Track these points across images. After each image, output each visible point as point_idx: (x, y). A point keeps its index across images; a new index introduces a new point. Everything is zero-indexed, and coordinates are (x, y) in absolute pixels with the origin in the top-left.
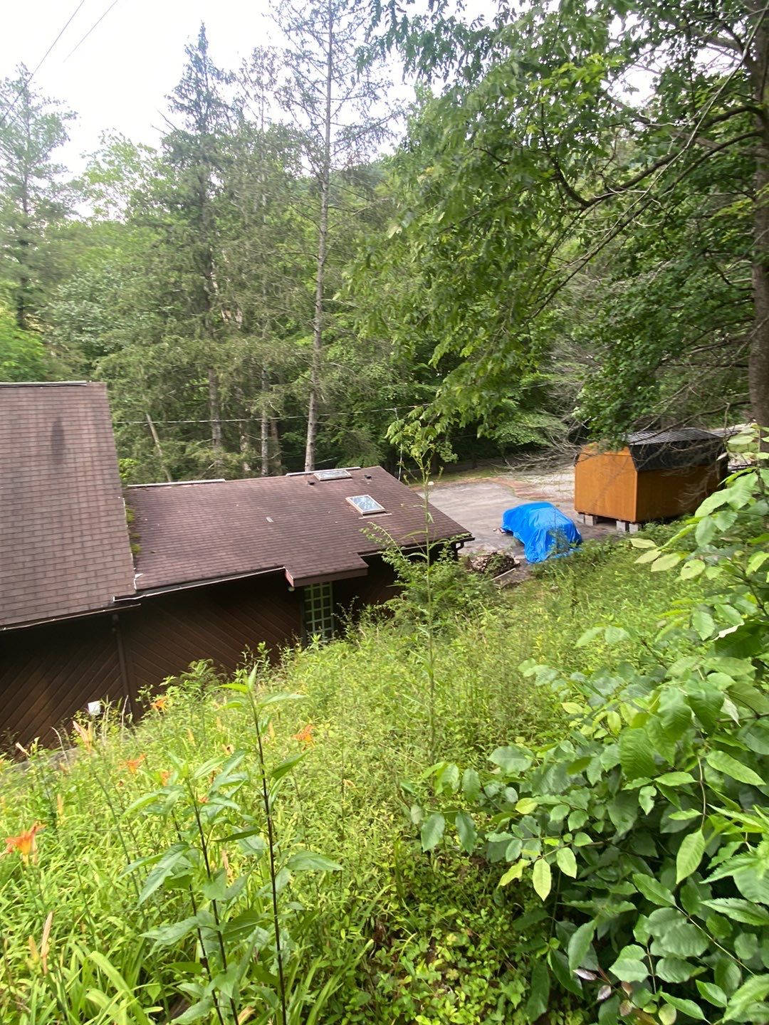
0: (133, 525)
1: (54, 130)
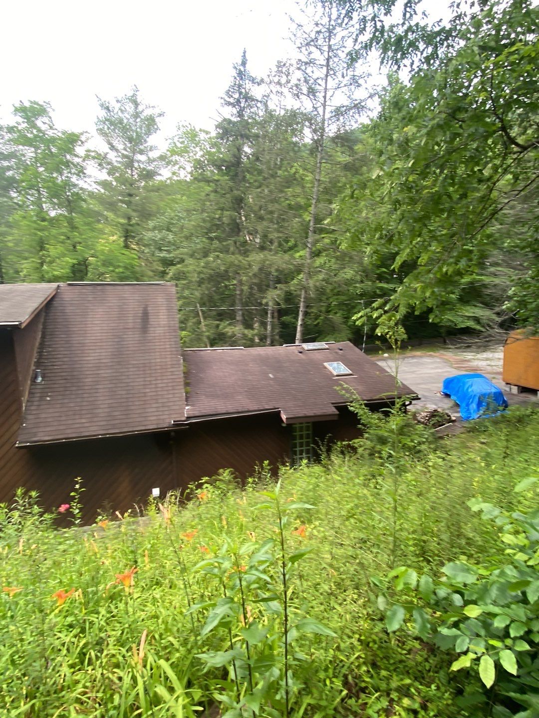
0: (187, 374)
1: (151, 124)
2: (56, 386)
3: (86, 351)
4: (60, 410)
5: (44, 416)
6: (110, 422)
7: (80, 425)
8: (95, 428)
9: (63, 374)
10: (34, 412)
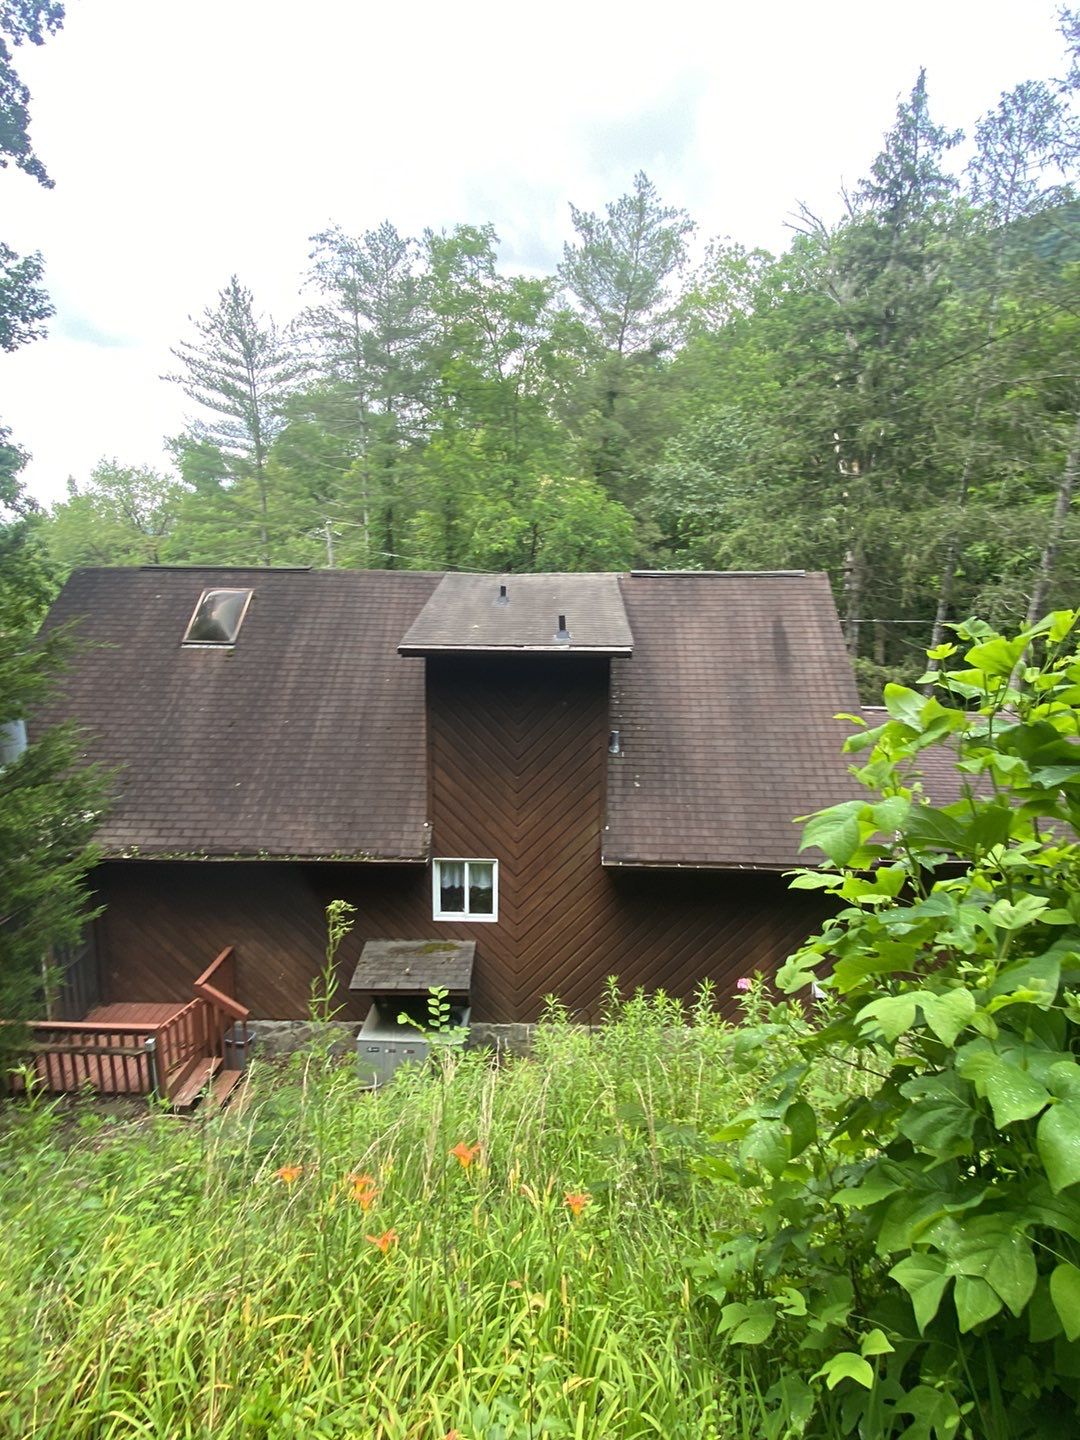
2: (645, 762)
3: (684, 702)
4: (660, 807)
5: (636, 815)
6: (754, 842)
7: (702, 841)
8: (729, 850)
9: (654, 742)
10: (618, 807)
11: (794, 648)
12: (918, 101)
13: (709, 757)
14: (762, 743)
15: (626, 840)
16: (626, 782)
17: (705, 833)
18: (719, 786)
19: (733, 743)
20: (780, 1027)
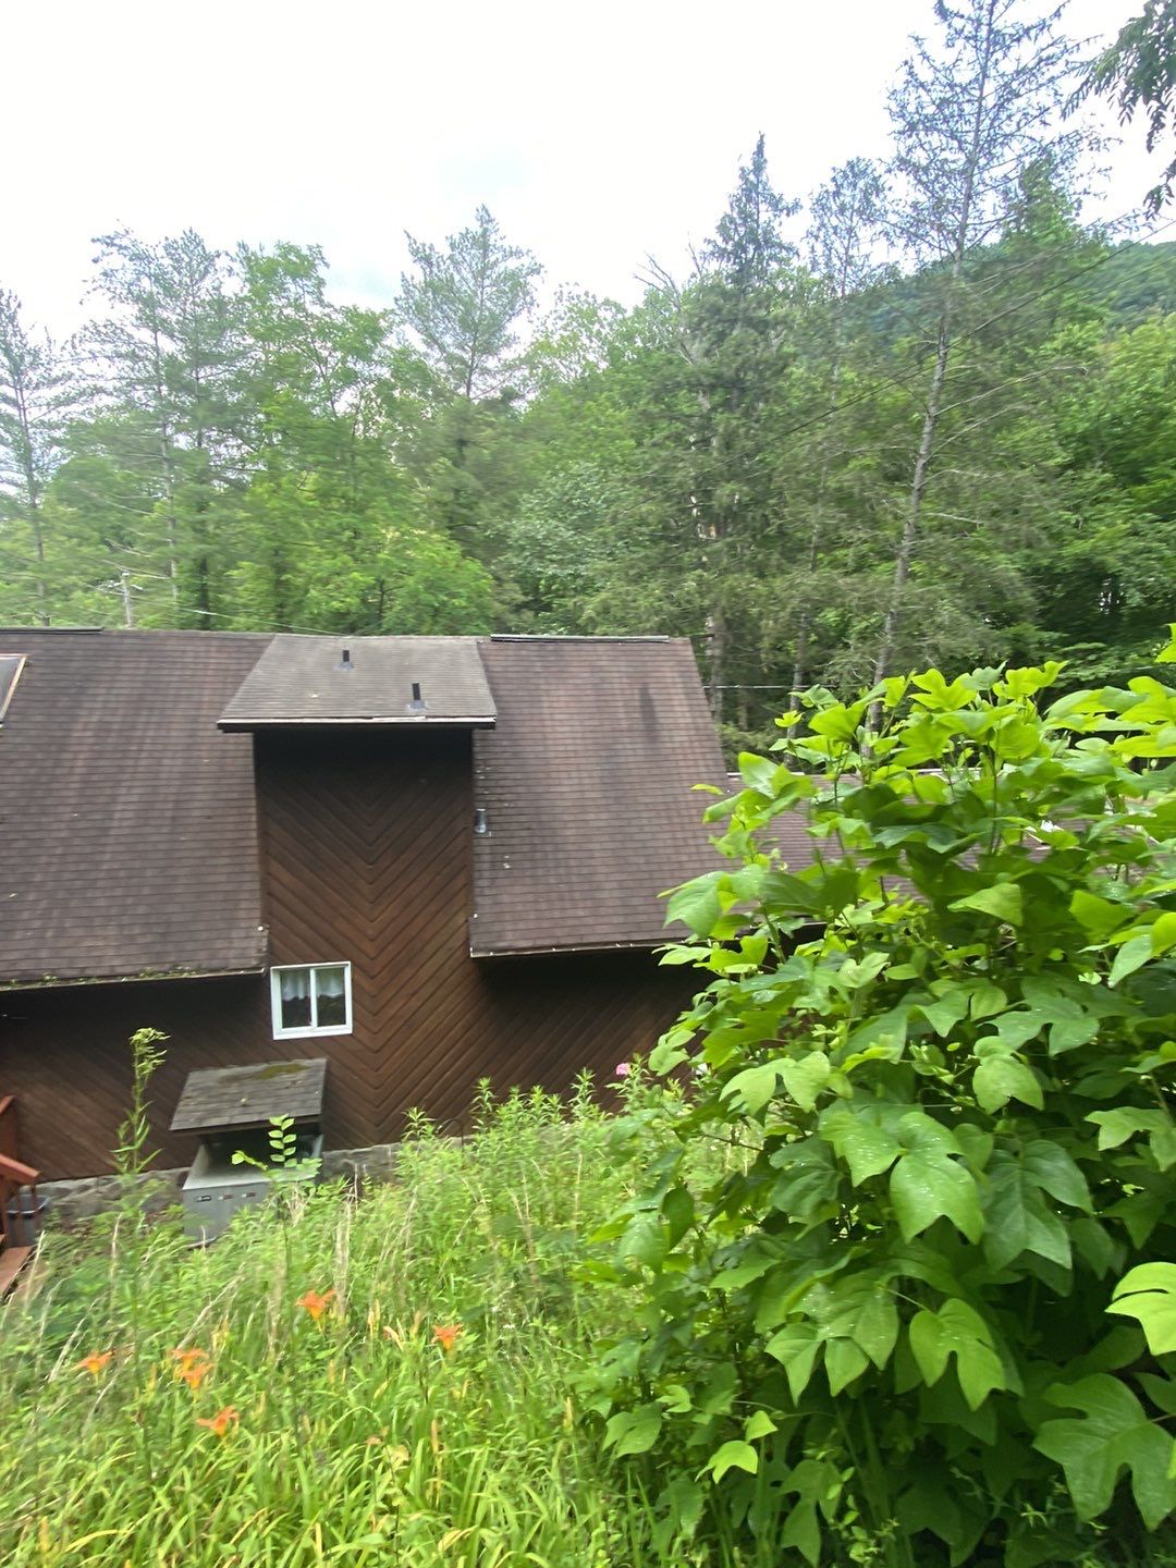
2: (514, 841)
3: (554, 775)
4: (530, 889)
5: (506, 899)
6: (630, 919)
7: (577, 922)
8: (606, 929)
9: (523, 819)
10: (487, 892)
11: (663, 717)
12: (759, 167)
13: (582, 831)
14: (635, 815)
15: (497, 927)
16: (495, 864)
17: (581, 913)
18: (593, 862)
19: (604, 816)
20: (655, 1111)
